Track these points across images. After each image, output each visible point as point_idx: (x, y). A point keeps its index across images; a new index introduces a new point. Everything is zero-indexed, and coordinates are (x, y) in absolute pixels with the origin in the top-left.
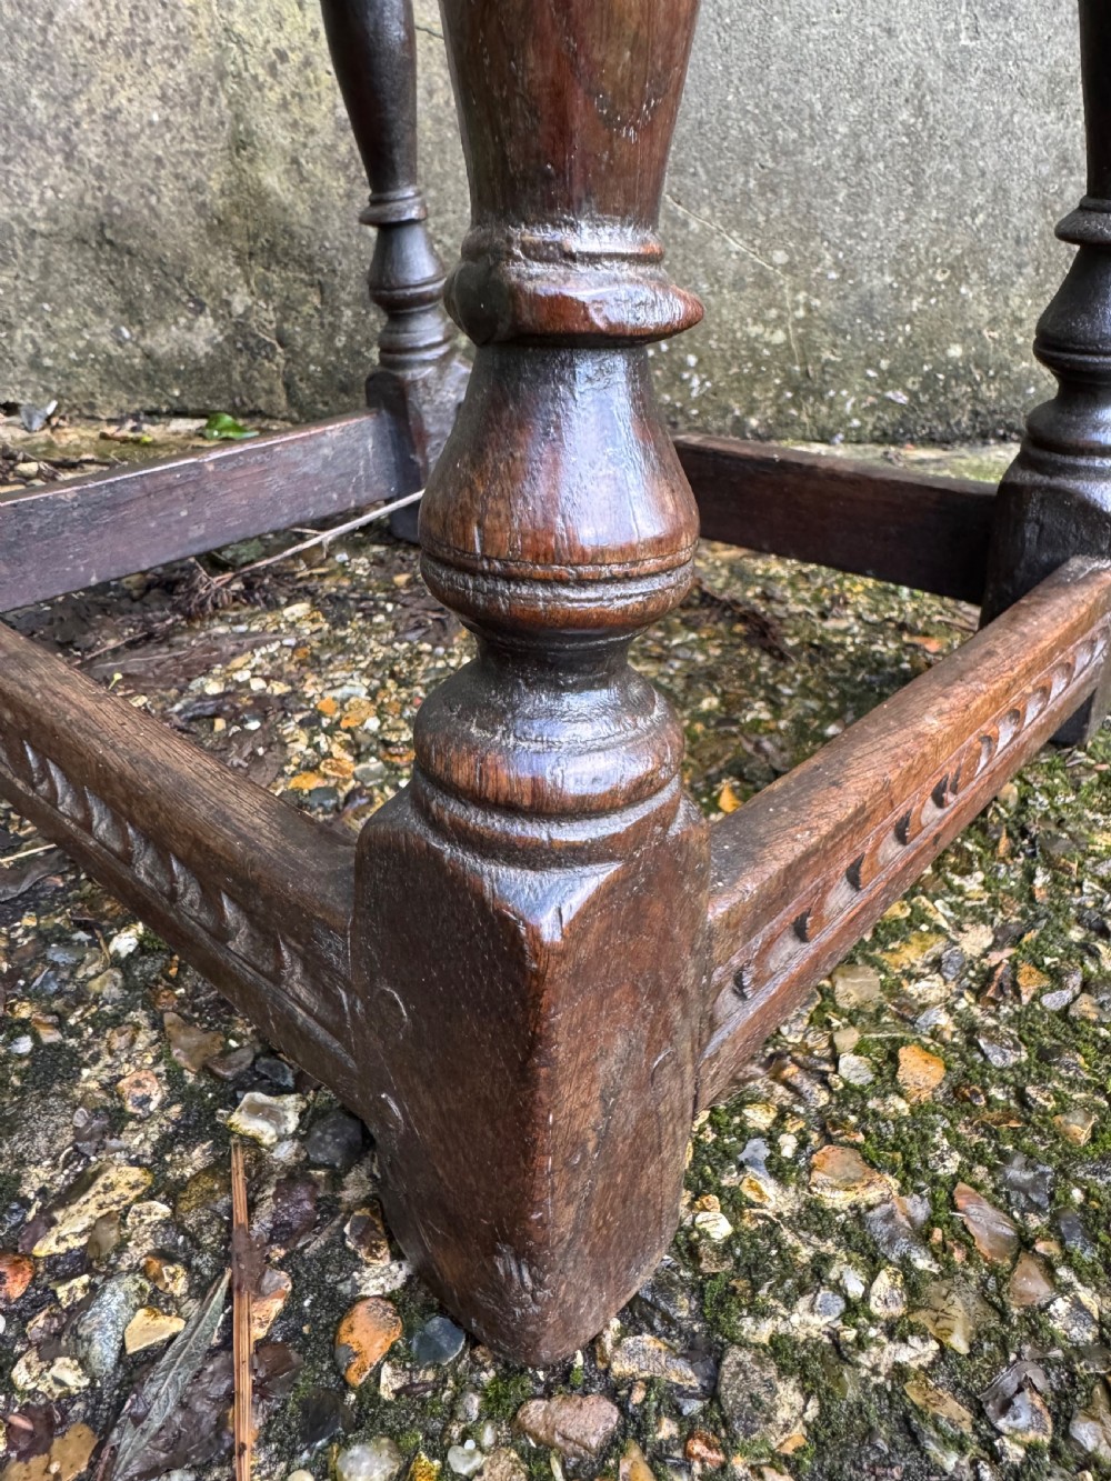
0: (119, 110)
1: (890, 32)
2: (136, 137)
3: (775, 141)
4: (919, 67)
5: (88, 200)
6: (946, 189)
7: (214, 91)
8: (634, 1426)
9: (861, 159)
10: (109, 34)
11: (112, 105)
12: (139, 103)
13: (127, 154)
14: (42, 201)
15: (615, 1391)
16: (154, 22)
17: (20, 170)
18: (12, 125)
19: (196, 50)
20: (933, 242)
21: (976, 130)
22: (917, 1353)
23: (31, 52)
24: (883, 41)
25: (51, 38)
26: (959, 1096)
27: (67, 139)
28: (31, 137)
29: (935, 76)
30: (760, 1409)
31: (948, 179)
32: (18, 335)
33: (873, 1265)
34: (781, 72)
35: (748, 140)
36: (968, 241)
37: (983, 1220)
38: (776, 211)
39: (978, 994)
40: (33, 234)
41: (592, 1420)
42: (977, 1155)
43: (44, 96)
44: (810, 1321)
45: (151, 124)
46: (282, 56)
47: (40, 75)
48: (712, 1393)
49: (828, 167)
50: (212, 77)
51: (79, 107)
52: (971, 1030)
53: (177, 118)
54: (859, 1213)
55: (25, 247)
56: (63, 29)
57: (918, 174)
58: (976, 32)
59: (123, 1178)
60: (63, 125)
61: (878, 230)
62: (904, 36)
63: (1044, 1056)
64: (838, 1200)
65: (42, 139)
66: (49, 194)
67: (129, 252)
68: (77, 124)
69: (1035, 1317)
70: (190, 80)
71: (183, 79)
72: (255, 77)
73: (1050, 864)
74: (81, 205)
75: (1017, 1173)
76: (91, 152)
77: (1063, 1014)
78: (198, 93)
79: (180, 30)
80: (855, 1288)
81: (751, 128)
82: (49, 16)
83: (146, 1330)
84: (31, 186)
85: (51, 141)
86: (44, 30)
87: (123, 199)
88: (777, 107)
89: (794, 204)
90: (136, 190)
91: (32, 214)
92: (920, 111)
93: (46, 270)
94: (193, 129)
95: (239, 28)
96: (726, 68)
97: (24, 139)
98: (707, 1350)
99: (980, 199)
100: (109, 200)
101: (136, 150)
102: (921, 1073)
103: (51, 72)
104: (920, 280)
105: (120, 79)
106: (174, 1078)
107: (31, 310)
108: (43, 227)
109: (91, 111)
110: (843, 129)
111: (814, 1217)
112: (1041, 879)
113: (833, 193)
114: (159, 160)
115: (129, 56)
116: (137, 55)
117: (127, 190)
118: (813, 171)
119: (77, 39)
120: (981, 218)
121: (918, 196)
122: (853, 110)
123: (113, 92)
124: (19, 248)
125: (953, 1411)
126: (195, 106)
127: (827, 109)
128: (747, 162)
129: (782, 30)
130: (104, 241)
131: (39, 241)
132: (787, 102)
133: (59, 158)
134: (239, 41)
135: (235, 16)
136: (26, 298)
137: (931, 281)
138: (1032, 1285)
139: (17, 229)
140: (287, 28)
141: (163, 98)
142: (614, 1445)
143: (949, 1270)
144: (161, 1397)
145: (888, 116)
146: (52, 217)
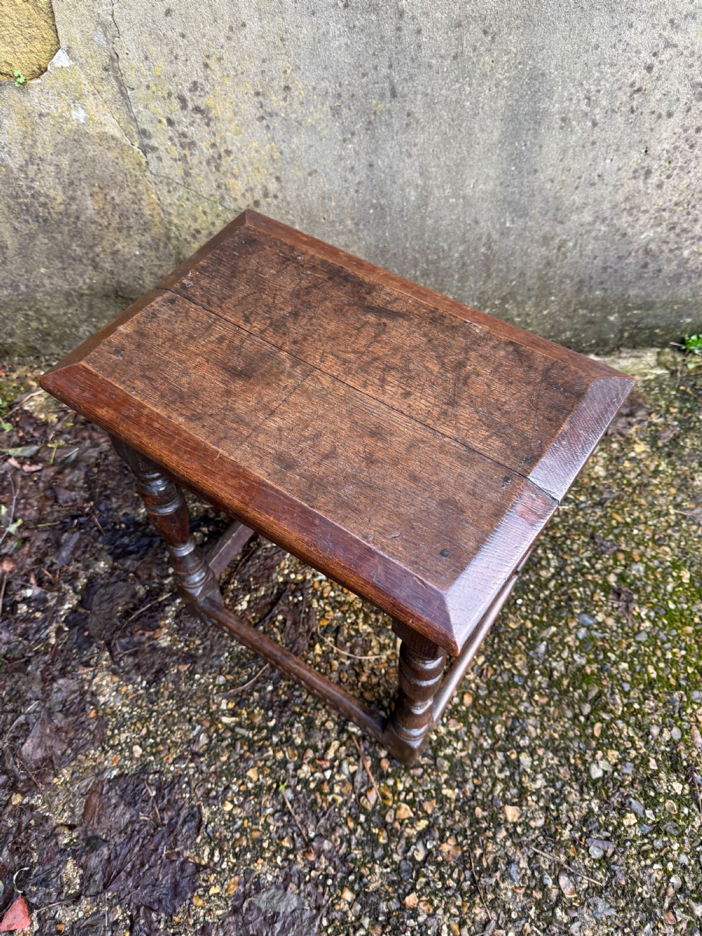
0: (118, 251)
1: (477, 222)
2: (129, 260)
3: (427, 259)
4: (489, 235)
5: (108, 282)
6: (501, 274)
7: (166, 244)
8: (425, 771)
9: (464, 265)
10: (109, 224)
11: (115, 249)
12: (129, 248)
13: (125, 266)
14: (84, 283)
15: (422, 766)
16: (132, 220)
17: (71, 272)
18: (64, 256)
19: (155, 230)
20: (494, 291)
21: (512, 254)
22: (463, 754)
23: (70, 231)
24: (473, 225)
25: (79, 225)
26: (474, 705)
27: (93, 260)
28: (74, 260)
29: (495, 236)
30: (442, 766)
31: (501, 270)
32: (81, 330)
33: (458, 741)
34: (430, 236)
35: (416, 259)
36: (508, 290)
37: (475, 730)
38: (428, 282)
39: (480, 677)
40: (82, 295)
41: (420, 771)
42: (475, 717)
43: (78, 246)
44: (449, 751)
45: (135, 255)
46: (198, 231)
47: (75, 239)
48: (435, 764)
49: (450, 267)
50: (164, 239)
51: (98, 249)
52: (478, 687)
53: (148, 253)
54: (457, 731)
55: (79, 300)
56: (85, 222)
57: (489, 269)
58: (513, 221)
59: (336, 744)
60: (90, 256)
61: (471, 288)
62: (483, 224)
63: (490, 692)
64: (453, 729)
65: (80, 260)
66: (88, 280)
67: (131, 299)
68: (98, 256)
69: (482, 745)
70: (153, 240)
71: (149, 239)
72: (185, 239)
73: (499, 636)
74: (104, 283)
75: (482, 720)
76: (107, 265)
77: (495, 681)
78: (157, 244)
79: (145, 223)
80: (455, 745)
81: (417, 255)
82: (78, 218)
83: (353, 769)
84: (78, 278)
85: (85, 261)
86: (75, 223)
87: (126, 282)
88: (428, 248)
89: (436, 280)
90: (131, 279)
91: (80, 288)
92: (489, 248)
93: (91, 307)
94: (157, 257)
95: (176, 221)
96: (406, 235)
97: (71, 261)
98: (434, 758)
99: (514, 277)
100: (118, 282)
101: (129, 264)
102: (468, 700)
103: (81, 237)
104: (489, 303)
105: (118, 240)
106: (333, 720)
107: (86, 321)
108: (87, 292)
109: (104, 251)
110: (456, 255)
111: (449, 733)
112: (496, 640)
113: (452, 276)
114: (141, 268)
115: (120, 232)
116: (125, 232)
117: (127, 278)
118: (444, 269)
119: (93, 226)
120: (514, 283)
121: (489, 276)
122: (461, 249)
123: (114, 244)
124: (76, 300)
125: (468, 762)
126: (157, 249)
127: (450, 249)
128: (415, 266)
129: (430, 222)
130: (117, 296)
131: (85, 297)
132: (433, 246)
133: (90, 268)
134: (176, 226)
135: (173, 217)
136: (83, 317)
137: (493, 304)
138: (482, 740)
139: (72, 292)
140: (199, 221)
141: (140, 246)
142: (423, 774)
143: (470, 739)
144: (358, 778)
145: (476, 250)
146: (91, 288)
